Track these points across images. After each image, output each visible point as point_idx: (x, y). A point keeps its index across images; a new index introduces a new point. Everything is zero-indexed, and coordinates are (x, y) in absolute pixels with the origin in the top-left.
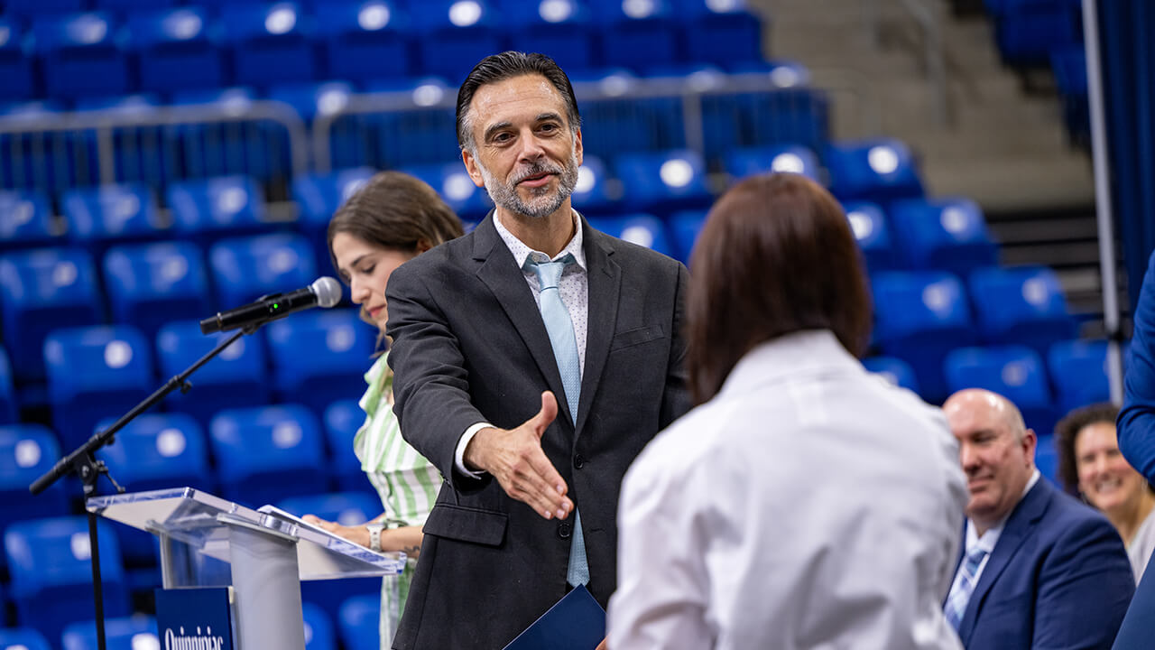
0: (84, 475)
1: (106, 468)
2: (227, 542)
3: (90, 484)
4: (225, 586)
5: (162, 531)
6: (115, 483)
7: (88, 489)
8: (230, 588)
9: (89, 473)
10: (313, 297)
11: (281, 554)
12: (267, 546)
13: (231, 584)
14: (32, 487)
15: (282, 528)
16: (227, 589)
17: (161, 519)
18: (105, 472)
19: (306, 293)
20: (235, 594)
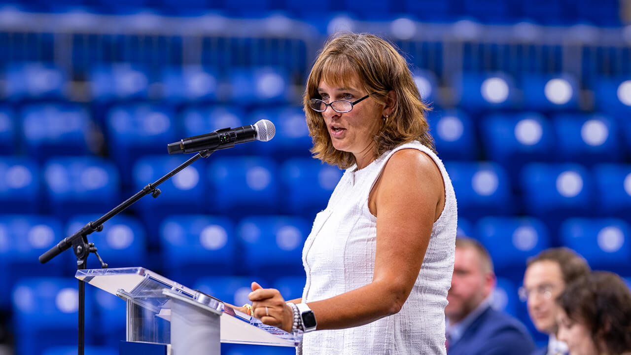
0: (78, 251)
1: (95, 248)
2: (170, 310)
3: (81, 259)
4: (165, 344)
5: (128, 298)
6: (101, 260)
7: (80, 262)
8: (169, 346)
9: (82, 251)
10: (254, 133)
11: (209, 323)
12: (199, 316)
13: (170, 343)
14: (40, 257)
15: (211, 304)
16: (166, 347)
17: (129, 290)
18: (94, 251)
19: (249, 129)
20: (172, 351)
